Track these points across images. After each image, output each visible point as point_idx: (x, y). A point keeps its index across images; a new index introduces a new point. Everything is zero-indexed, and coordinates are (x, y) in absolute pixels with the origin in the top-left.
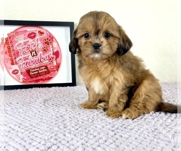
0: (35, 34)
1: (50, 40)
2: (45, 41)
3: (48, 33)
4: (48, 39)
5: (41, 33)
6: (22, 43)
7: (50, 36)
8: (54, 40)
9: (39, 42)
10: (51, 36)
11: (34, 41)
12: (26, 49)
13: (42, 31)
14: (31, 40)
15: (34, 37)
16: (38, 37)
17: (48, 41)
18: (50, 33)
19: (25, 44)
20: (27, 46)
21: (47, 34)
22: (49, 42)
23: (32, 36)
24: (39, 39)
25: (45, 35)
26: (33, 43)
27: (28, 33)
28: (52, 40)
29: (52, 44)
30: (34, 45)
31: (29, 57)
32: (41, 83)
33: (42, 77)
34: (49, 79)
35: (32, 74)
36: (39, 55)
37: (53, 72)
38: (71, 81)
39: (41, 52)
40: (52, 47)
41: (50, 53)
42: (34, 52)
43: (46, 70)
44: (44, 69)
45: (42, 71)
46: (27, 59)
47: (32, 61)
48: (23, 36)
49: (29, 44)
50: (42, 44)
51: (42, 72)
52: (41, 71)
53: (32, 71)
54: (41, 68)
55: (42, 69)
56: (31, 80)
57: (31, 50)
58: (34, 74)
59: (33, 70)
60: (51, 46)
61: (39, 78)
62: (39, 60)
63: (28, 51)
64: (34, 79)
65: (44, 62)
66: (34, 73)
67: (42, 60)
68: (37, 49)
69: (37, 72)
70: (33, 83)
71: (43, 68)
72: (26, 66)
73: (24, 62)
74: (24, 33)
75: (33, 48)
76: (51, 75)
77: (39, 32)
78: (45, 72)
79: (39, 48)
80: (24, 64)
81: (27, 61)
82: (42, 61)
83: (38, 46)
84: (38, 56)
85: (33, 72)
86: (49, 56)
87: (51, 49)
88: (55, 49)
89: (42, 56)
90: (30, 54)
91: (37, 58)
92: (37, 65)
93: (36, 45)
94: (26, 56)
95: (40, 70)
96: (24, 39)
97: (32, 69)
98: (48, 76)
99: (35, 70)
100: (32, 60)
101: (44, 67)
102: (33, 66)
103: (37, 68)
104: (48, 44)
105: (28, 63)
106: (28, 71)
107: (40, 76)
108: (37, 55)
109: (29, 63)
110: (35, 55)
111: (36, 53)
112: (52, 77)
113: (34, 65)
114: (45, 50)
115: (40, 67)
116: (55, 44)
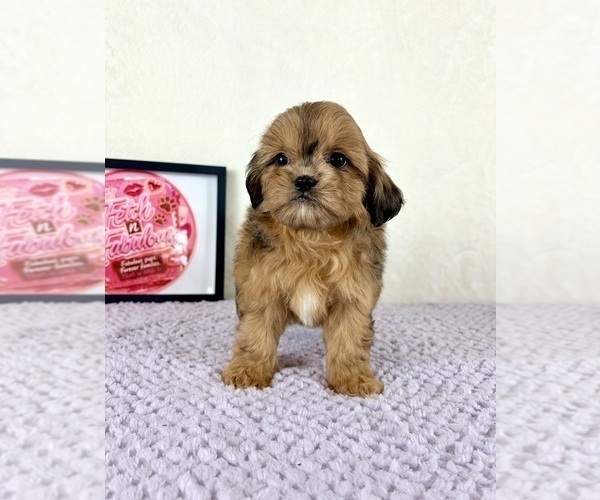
0: (141, 186)
1: (172, 201)
2: (161, 203)
3: (170, 187)
4: (167, 199)
5: (155, 187)
6: (111, 205)
7: (173, 193)
8: (181, 200)
9: (148, 204)
10: (177, 194)
11: (136, 201)
12: (117, 217)
13: (156, 181)
14: (129, 200)
15: (139, 192)
16: (147, 192)
17: (169, 202)
18: (173, 187)
19: (116, 207)
20: (119, 211)
21: (166, 187)
22: (171, 205)
23: (134, 191)
24: (148, 198)
25: (162, 192)
26: (135, 204)
27: (124, 186)
28: (178, 202)
29: (177, 210)
30: (136, 209)
31: (123, 234)
32: (141, 291)
33: (146, 278)
34: (163, 283)
35: (126, 271)
36: (144, 230)
37: (172, 270)
38: (211, 291)
39: (150, 225)
40: (177, 216)
41: (170, 227)
42: (135, 224)
43: (157, 264)
44: (154, 261)
45: (148, 266)
46: (118, 238)
47: (128, 244)
48: (114, 190)
49: (124, 207)
50: (154, 209)
51: (147, 269)
52: (145, 266)
53: (127, 264)
54: (146, 260)
55: (148, 262)
56: (120, 285)
57: (128, 220)
58: (129, 273)
59: (129, 263)
60: (173, 214)
61: (140, 281)
62: (144, 242)
63: (120, 221)
64: (128, 283)
65: (154, 247)
66: (130, 269)
67: (151, 242)
68: (143, 219)
69: (135, 268)
70: (125, 292)
71: (150, 259)
72: (112, 254)
73: (109, 244)
74: (117, 185)
75: (134, 217)
76: (167, 276)
77: (150, 183)
78: (155, 268)
79: (147, 216)
80: (109, 248)
81: (116, 242)
82: (150, 244)
83: (144, 211)
84: (142, 233)
85: (127, 267)
86: (167, 234)
87: (174, 219)
88: (182, 219)
89: (152, 233)
90: (125, 229)
91: (140, 238)
92: (138, 253)
93: (141, 210)
94: (116, 231)
95: (145, 264)
96: (116, 197)
97: (127, 261)
98: (160, 277)
99: (132, 263)
100: (129, 240)
101: (154, 258)
102: (129, 254)
103: (137, 259)
104: (168, 210)
105: (118, 248)
106: (116, 265)
107: (143, 276)
108: (140, 231)
109: (121, 247)
110: (136, 230)
111: (138, 226)
112: (169, 281)
113: (131, 252)
114: (159, 222)
115: (143, 258)
116: (182, 210)
